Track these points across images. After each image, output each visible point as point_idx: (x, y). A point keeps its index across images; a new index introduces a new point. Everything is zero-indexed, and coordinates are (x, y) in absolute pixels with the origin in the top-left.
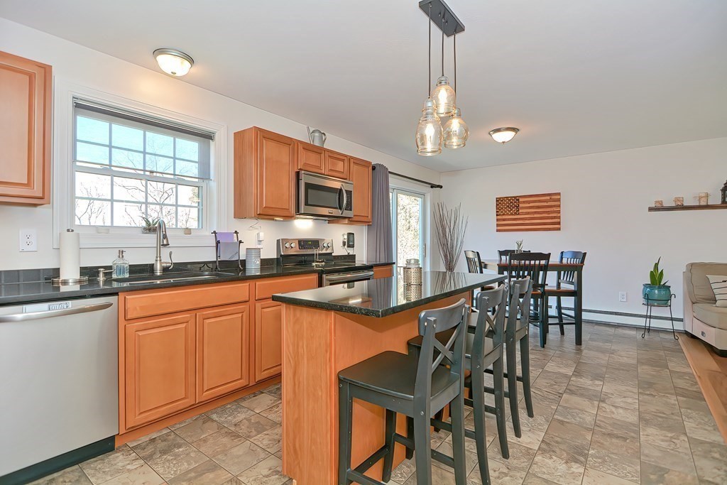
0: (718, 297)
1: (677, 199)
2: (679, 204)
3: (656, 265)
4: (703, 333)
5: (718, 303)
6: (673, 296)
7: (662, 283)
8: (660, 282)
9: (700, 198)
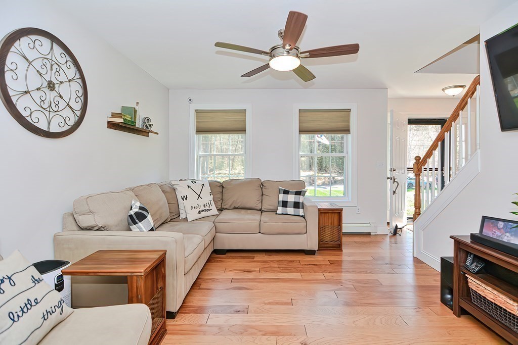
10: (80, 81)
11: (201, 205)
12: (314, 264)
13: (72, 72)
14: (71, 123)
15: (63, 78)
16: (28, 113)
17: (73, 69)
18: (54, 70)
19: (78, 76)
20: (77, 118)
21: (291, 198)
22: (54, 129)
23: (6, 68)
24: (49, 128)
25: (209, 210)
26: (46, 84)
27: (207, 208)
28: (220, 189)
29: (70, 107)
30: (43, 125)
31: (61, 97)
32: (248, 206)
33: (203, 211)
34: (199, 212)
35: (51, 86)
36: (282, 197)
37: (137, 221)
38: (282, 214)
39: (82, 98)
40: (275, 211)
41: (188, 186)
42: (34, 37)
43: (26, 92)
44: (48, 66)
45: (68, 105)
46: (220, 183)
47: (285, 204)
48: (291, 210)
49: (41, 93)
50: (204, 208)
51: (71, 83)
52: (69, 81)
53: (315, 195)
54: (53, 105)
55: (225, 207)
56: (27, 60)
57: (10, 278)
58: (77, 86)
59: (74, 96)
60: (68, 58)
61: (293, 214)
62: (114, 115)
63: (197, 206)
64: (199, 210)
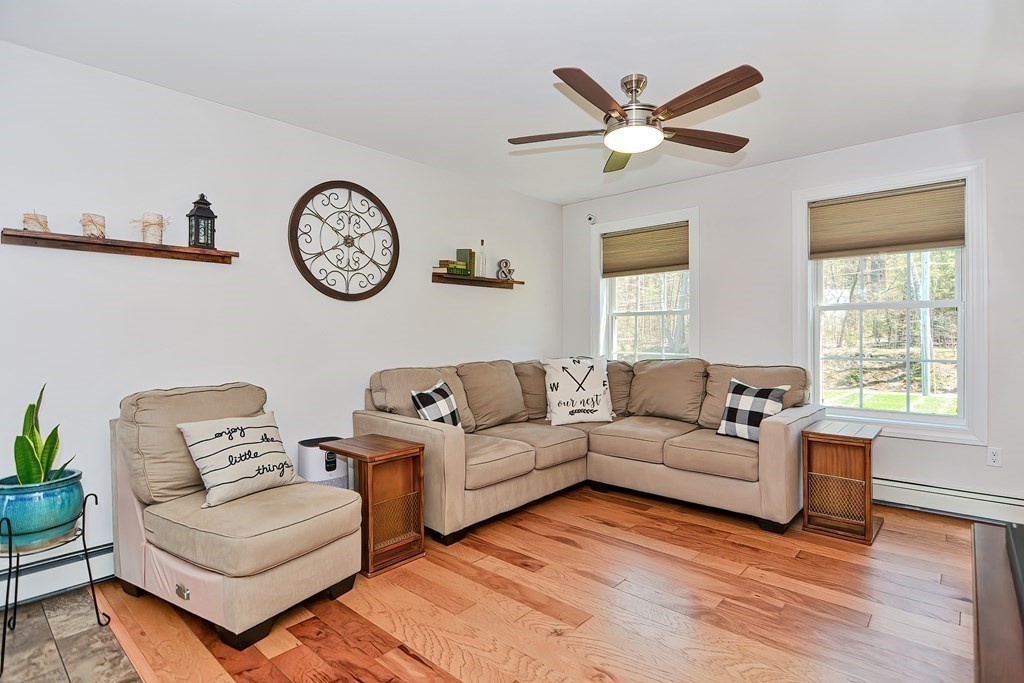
0: (208, 480)
1: (88, 220)
2: (96, 232)
3: (33, 412)
4: (180, 591)
5: (214, 496)
6: (91, 500)
7: (56, 466)
8: (49, 464)
9: (146, 226)
10: (388, 228)
11: (577, 400)
12: (753, 549)
13: (378, 219)
14: (376, 281)
15: (364, 229)
16: (324, 274)
17: (379, 215)
18: (353, 222)
19: (385, 222)
20: (384, 274)
21: (746, 403)
22: (354, 290)
23: (299, 233)
24: (347, 289)
25: (592, 411)
26: (342, 241)
27: (588, 407)
28: (626, 377)
29: (374, 262)
30: (340, 288)
31: (362, 252)
32: (671, 411)
33: (579, 411)
34: (572, 413)
35: (349, 241)
36: (730, 400)
37: (420, 405)
38: (727, 435)
39: (391, 249)
40: (715, 428)
41: (563, 368)
42: (327, 192)
43: (320, 254)
44: (346, 220)
45: (371, 260)
46: (629, 366)
47: (732, 414)
48: (742, 429)
49: (337, 252)
50: (581, 407)
51: (376, 233)
52: (373, 231)
53: (861, 405)
54: (352, 263)
55: (631, 410)
56: (321, 218)
57: (242, 430)
58: (385, 236)
59: (379, 248)
60: (371, 204)
61: (747, 437)
62: (443, 264)
63: (570, 402)
64: (571, 409)
